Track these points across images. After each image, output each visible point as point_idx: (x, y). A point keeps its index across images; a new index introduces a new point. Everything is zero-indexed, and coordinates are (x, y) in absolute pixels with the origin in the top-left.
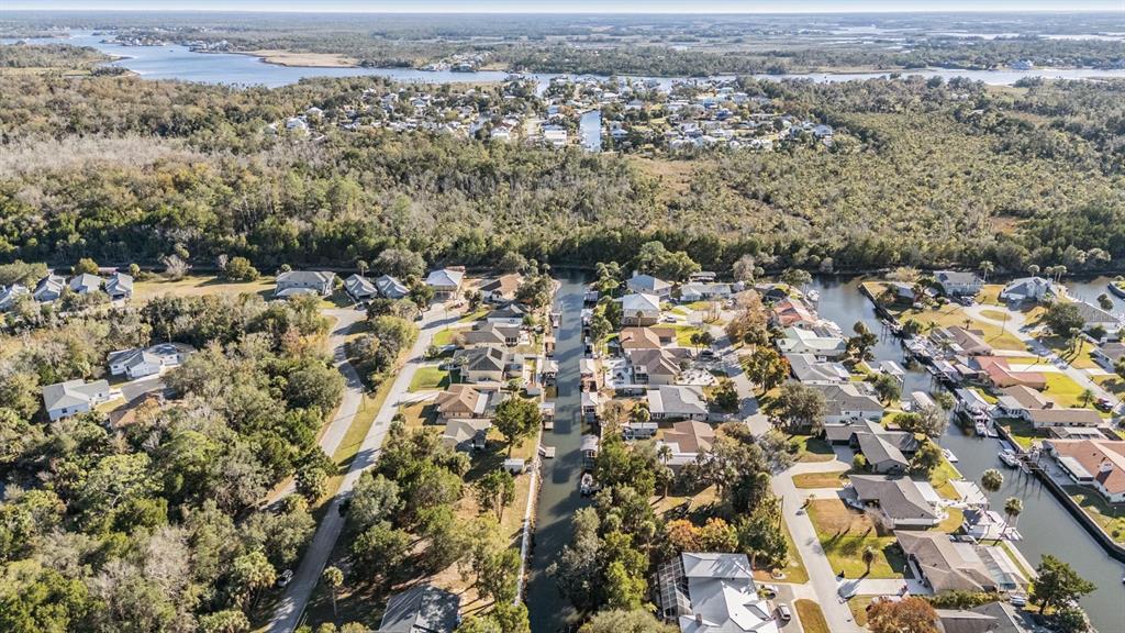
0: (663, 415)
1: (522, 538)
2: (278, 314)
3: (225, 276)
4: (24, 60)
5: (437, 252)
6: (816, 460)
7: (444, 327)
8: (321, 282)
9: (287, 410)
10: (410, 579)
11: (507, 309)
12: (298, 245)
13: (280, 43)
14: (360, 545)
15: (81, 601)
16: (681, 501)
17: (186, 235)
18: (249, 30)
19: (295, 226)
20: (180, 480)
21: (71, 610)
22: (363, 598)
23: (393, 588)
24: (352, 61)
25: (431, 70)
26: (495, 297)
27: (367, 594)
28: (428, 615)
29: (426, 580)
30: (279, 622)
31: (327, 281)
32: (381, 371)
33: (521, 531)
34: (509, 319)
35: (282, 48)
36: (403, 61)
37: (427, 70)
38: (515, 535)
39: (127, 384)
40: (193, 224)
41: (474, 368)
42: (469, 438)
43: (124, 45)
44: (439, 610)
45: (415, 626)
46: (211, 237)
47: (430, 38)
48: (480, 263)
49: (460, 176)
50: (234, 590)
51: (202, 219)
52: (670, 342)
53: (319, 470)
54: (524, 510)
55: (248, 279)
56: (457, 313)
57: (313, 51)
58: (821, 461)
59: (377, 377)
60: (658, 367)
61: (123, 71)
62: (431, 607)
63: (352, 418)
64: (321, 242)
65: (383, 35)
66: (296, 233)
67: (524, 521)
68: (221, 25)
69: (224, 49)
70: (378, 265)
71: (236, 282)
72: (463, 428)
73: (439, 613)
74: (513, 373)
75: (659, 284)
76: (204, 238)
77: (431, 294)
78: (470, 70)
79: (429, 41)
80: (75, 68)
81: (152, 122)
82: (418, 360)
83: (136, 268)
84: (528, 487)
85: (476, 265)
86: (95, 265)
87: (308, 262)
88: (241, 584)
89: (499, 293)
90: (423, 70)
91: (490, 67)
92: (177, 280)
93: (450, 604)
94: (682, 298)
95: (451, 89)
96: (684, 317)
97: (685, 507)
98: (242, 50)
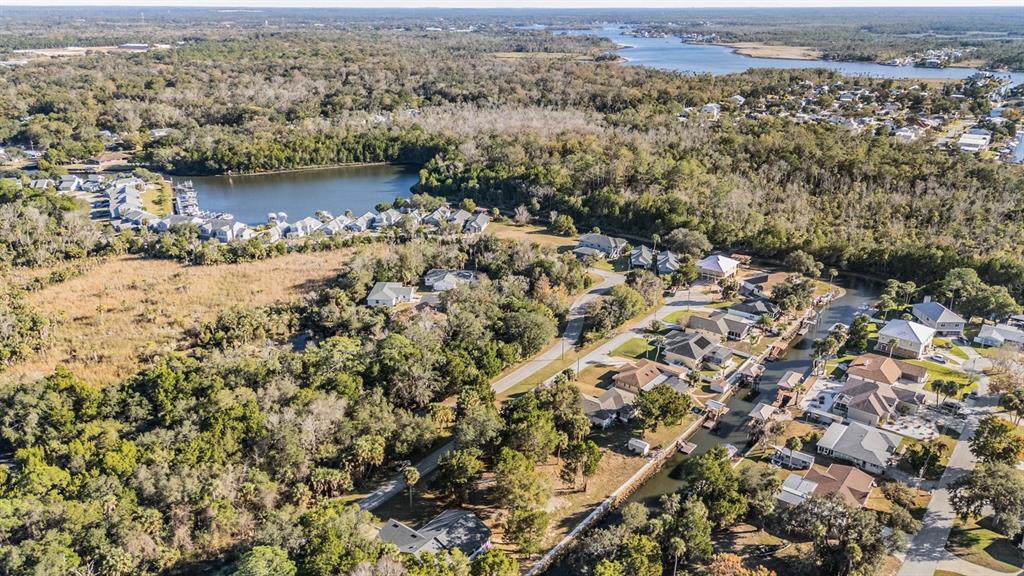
0: (831, 452)
1: (593, 510)
2: (547, 265)
3: (553, 229)
4: (555, 47)
5: (734, 239)
6: (987, 565)
7: (685, 308)
8: (610, 247)
9: (492, 340)
10: (482, 504)
11: (751, 304)
12: (617, 212)
13: (760, 36)
14: (445, 459)
15: (255, 426)
16: (774, 540)
17: (541, 191)
18: (745, 24)
19: (626, 196)
20: (376, 368)
21: (247, 429)
22: (439, 503)
23: (464, 505)
24: (816, 54)
25: (893, 65)
26: (756, 291)
27: (443, 502)
28: (453, 536)
29: (492, 510)
30: (376, 495)
31: (616, 247)
32: (597, 331)
33: (599, 504)
34: (748, 315)
35: (760, 40)
36: (866, 55)
37: (889, 64)
38: (590, 506)
39: (429, 293)
40: (551, 184)
41: (672, 350)
42: (615, 408)
43: (635, 36)
44: (466, 535)
45: (435, 539)
46: (559, 196)
47: (918, 33)
48: (775, 257)
49: (815, 170)
50: (346, 457)
51: (558, 181)
52: (916, 382)
53: (475, 393)
54: (616, 489)
55: (567, 234)
56: (710, 297)
57: (786, 44)
58: (994, 569)
59: (589, 335)
60: (864, 402)
61: (616, 58)
62: (461, 530)
63: (547, 363)
64: (636, 213)
65: (869, 29)
66: (622, 203)
67: (608, 497)
68: (723, 20)
69: (709, 41)
70: (667, 241)
71: (559, 235)
72: (615, 399)
73: (463, 538)
74: (712, 365)
75: (948, 316)
76: (554, 196)
77: (694, 276)
78: (935, 66)
79: (917, 36)
80: (585, 55)
81: (598, 101)
82: (640, 331)
83: (497, 211)
84: (636, 470)
85: (770, 257)
86: (474, 204)
87: (622, 228)
88: (353, 455)
89: (761, 288)
90: (884, 64)
91: (964, 63)
92: (520, 226)
93: (479, 535)
94: (976, 340)
95: (894, 85)
96: (960, 360)
97: (773, 548)
98: (725, 42)
